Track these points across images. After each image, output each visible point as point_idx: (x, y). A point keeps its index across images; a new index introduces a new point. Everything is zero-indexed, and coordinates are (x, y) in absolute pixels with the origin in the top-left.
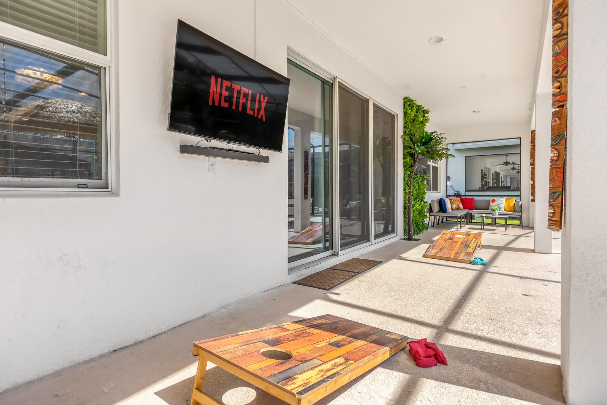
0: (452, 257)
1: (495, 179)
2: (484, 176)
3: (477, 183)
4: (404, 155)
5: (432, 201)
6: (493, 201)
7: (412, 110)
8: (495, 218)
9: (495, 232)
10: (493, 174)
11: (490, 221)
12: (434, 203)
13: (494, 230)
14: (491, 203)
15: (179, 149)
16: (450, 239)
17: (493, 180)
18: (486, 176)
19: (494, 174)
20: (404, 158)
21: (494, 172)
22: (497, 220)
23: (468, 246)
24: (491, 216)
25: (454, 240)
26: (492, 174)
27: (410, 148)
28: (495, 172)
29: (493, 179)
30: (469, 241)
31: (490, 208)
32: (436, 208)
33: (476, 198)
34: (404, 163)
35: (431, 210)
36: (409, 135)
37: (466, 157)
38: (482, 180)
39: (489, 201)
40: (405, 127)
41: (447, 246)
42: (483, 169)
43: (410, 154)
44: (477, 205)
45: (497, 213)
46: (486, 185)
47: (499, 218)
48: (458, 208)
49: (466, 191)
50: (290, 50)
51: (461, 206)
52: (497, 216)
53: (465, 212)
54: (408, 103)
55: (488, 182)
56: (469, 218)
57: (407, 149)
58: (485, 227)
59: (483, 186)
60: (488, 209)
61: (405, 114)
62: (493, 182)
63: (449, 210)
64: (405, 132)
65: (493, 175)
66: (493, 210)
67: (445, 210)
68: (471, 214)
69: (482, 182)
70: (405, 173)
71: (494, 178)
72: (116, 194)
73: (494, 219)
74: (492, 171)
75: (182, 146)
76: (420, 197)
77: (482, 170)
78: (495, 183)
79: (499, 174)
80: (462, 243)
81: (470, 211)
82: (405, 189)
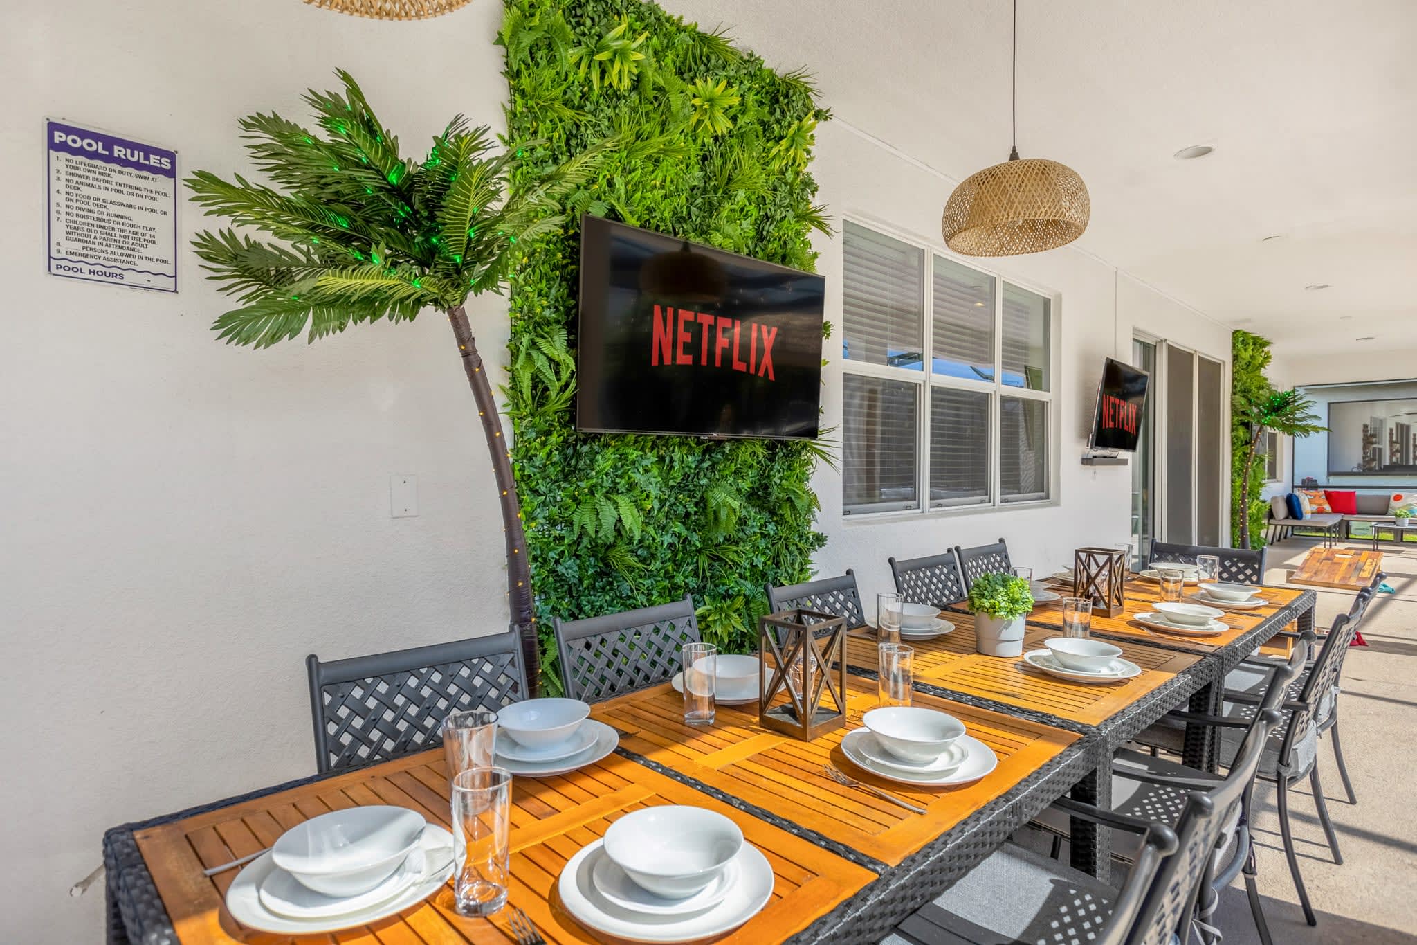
0: (1336, 582)
1: (1396, 442)
2: (1369, 438)
3: (1354, 454)
4: (1233, 425)
5: (1274, 499)
6: (1398, 498)
7: (1246, 350)
8: (1402, 531)
9: (1401, 555)
10: (1391, 430)
11: (1390, 536)
12: (1277, 502)
13: (1400, 552)
14: (1393, 503)
15: (1080, 460)
16: (1327, 559)
17: (1391, 446)
18: (1374, 440)
19: (1394, 432)
20: (1233, 430)
21: (1394, 427)
22: (1404, 536)
23: (1361, 569)
24: (1395, 526)
25: (1335, 560)
26: (1388, 431)
27: (1244, 413)
28: (1397, 424)
29: (1392, 443)
30: (1360, 563)
31: (1390, 511)
32: (1281, 511)
33: (1359, 492)
34: (1232, 438)
35: (1271, 515)
36: (1242, 391)
37: (1329, 404)
38: (1365, 448)
39: (1389, 498)
40: (1234, 379)
41: (1325, 568)
42: (1368, 423)
43: (1242, 421)
44: (1361, 505)
45: (1407, 521)
46: (1374, 460)
47: (1410, 531)
48: (1320, 511)
49: (1330, 474)
50: (1135, 330)
51: (1327, 508)
52: (1407, 526)
53: (1334, 519)
54: (1241, 339)
55: (1380, 450)
56: (1344, 531)
57: (1237, 415)
58: (1380, 547)
59: (1367, 460)
60: (1385, 513)
61: (1235, 358)
62: (1391, 450)
63: (1308, 516)
64: (1234, 387)
65: (1391, 434)
66: (1398, 516)
67: (1299, 515)
68: (1348, 522)
69: (1365, 453)
70: (1233, 455)
71: (1394, 439)
72: (1056, 504)
73: (1400, 533)
74: (1391, 424)
75: (1083, 459)
76: (1254, 494)
77: (1366, 426)
78: (1397, 451)
79: (1408, 427)
80: (1350, 565)
81: (1347, 518)
82: (1233, 481)
